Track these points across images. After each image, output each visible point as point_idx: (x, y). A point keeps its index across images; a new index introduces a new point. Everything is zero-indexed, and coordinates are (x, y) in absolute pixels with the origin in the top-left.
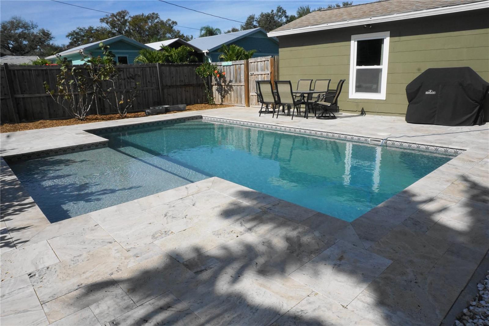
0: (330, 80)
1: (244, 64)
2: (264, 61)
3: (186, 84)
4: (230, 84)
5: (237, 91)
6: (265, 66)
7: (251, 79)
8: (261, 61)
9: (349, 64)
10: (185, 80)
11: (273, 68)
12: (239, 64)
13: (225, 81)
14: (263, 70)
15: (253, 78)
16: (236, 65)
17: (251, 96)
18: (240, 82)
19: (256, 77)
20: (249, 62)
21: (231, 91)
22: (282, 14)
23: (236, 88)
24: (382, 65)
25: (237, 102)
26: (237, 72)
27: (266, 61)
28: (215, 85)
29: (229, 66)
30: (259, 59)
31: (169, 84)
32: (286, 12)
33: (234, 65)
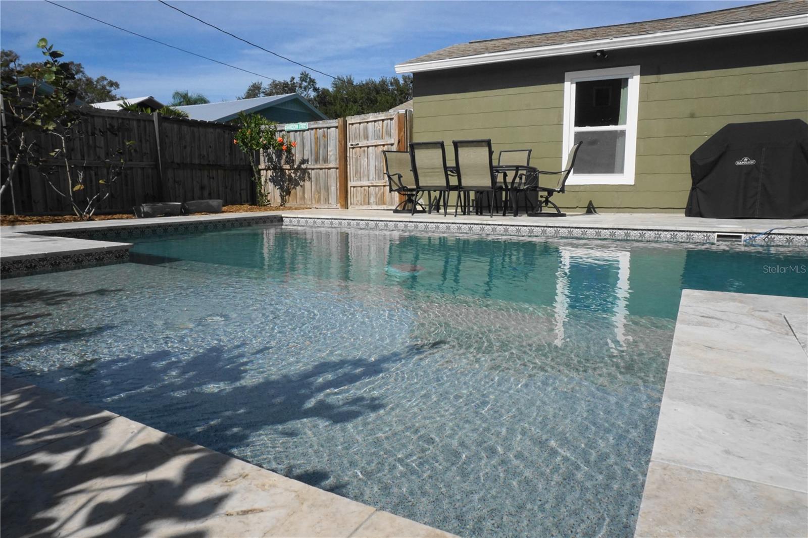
0: (530, 151)
1: (336, 127)
2: (383, 120)
3: (211, 163)
4: (303, 166)
5: (317, 179)
6: (384, 130)
7: (351, 155)
8: (375, 121)
9: (560, 124)
10: (208, 155)
11: (402, 133)
12: (324, 128)
13: (290, 161)
14: (378, 136)
15: (356, 153)
16: (316, 129)
17: (351, 187)
18: (326, 160)
19: (364, 151)
20: (348, 123)
21: (304, 181)
22: (309, 84)
23: (316, 174)
24: (625, 123)
25: (319, 201)
26: (320, 144)
27: (387, 119)
28: (267, 170)
29: (300, 131)
30: (371, 117)
31: (177, 160)
32: (315, 83)
33: (312, 129)
